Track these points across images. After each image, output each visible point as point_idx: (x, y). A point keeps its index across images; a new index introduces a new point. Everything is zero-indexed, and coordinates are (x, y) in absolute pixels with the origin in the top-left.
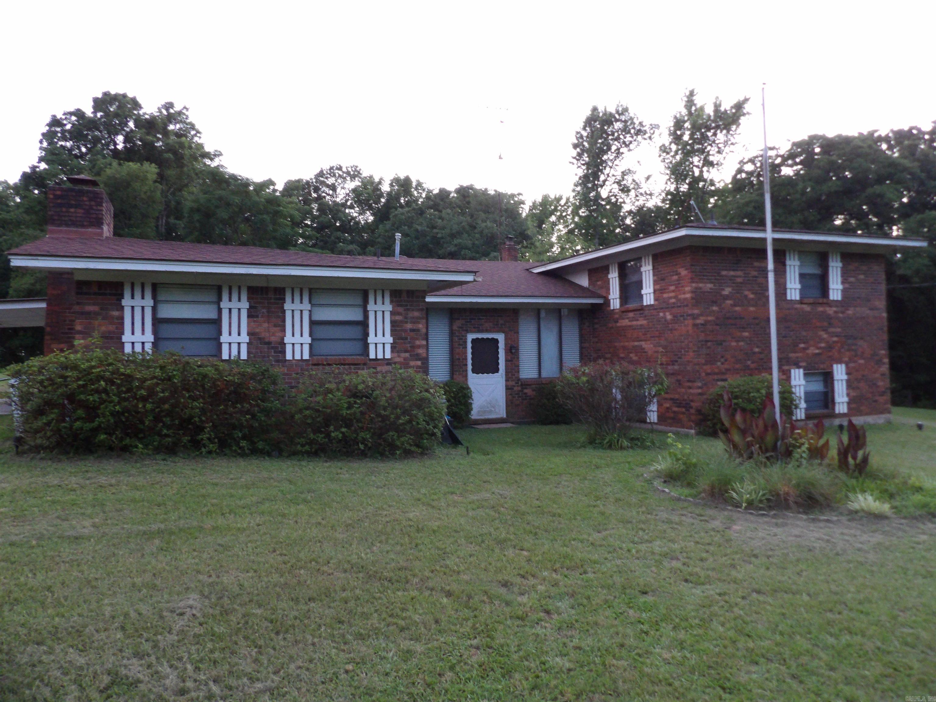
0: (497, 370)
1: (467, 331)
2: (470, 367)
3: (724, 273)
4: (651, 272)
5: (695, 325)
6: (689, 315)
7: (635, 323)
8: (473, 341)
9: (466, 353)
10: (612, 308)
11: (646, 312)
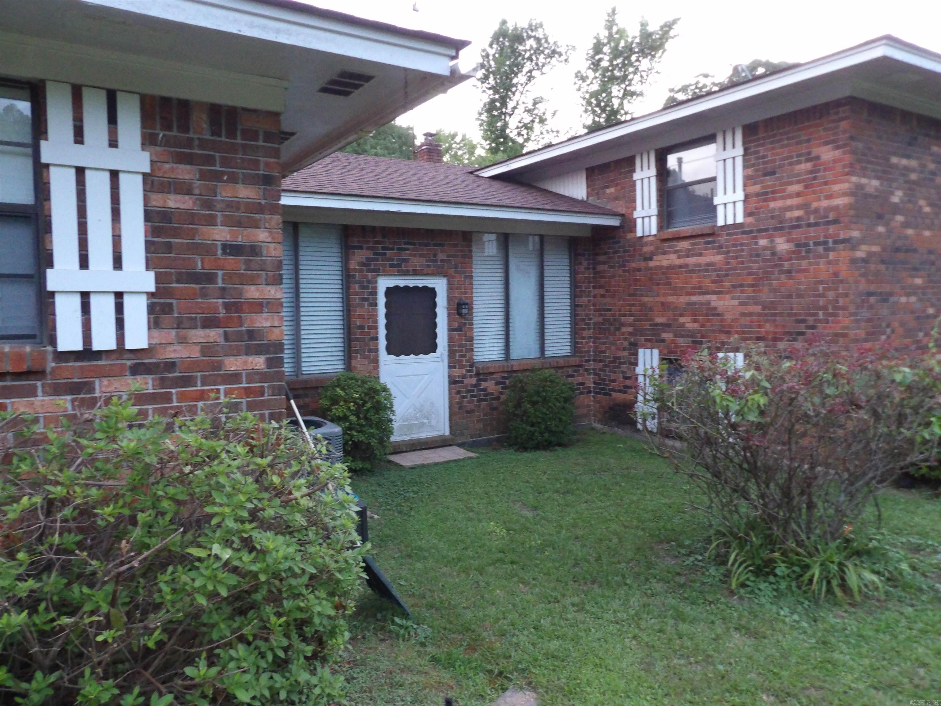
0: (432, 348)
1: (378, 273)
2: (382, 343)
3: (894, 160)
4: (739, 162)
5: (853, 261)
6: (844, 241)
7: (693, 260)
8: (389, 292)
9: (375, 315)
10: (639, 234)
11: (723, 239)
